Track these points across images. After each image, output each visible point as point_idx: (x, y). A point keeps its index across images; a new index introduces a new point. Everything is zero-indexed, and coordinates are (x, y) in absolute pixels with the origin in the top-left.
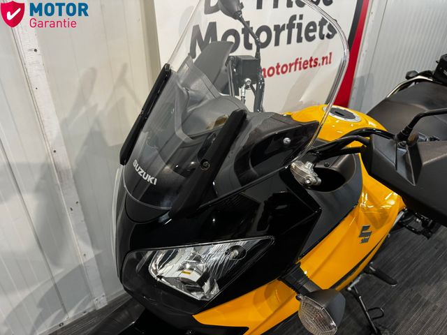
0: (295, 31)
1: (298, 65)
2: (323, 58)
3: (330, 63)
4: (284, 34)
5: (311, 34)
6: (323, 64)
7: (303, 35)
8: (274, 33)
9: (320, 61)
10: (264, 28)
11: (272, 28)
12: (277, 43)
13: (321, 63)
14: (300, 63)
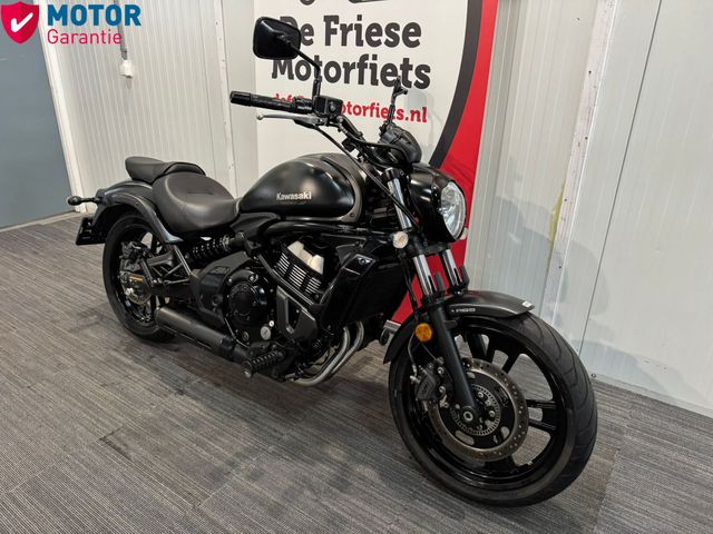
0: (368, 72)
1: (375, 111)
2: (413, 113)
3: (425, 121)
4: (354, 73)
5: (390, 79)
6: (412, 120)
7: (378, 77)
8: (343, 70)
9: (407, 114)
10: (333, 64)
11: (341, 66)
12: (347, 81)
13: (410, 117)
14: (378, 109)
